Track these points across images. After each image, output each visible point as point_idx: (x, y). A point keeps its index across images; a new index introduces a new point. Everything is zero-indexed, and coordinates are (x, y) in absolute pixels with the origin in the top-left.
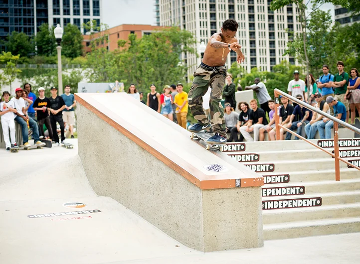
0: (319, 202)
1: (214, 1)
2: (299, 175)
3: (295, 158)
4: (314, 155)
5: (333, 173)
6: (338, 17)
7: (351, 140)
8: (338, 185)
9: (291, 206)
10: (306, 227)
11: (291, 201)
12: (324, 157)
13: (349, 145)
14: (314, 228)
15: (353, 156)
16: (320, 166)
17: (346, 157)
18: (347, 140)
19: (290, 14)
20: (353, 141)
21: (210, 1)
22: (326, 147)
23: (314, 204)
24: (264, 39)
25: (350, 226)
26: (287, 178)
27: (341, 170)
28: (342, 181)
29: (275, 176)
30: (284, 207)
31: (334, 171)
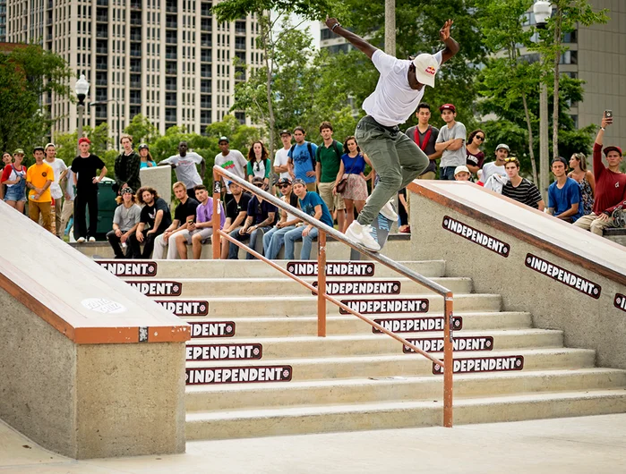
0: (287, 374)
1: (106, 3)
2: (252, 323)
3: (246, 293)
4: (280, 289)
5: (314, 323)
6: (325, 43)
7: (347, 264)
8: (322, 344)
9: (237, 380)
10: (263, 419)
11: (237, 371)
12: (297, 293)
13: (343, 273)
14: (277, 420)
15: (351, 293)
16: (290, 309)
17: (338, 293)
18: (341, 264)
19: (241, 34)
20: (350, 266)
21: (98, 3)
22: (302, 275)
23: (278, 378)
24: (192, 76)
25: (342, 419)
26: (230, 329)
27: (328, 318)
28: (328, 338)
29: (209, 323)
30: (224, 380)
31: (315, 318)
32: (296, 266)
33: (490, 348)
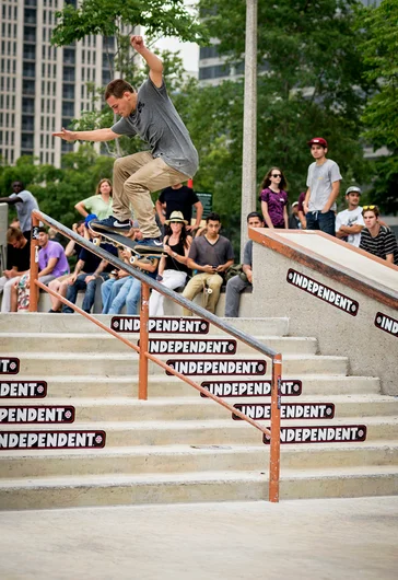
0: (100, 439)
2: (67, 383)
3: (63, 349)
4: (102, 346)
5: (134, 384)
7: (178, 320)
8: (141, 408)
9: (43, 445)
10: (68, 488)
11: (44, 435)
12: (122, 351)
13: (174, 329)
14: (83, 490)
15: (180, 352)
16: (111, 368)
17: (166, 352)
18: (172, 319)
19: (109, 51)
20: (182, 322)
22: (128, 331)
23: (90, 444)
25: (156, 490)
26: (41, 389)
27: (151, 379)
28: (150, 401)
30: (29, 446)
31: (136, 379)
32: (122, 321)
33: (331, 416)
